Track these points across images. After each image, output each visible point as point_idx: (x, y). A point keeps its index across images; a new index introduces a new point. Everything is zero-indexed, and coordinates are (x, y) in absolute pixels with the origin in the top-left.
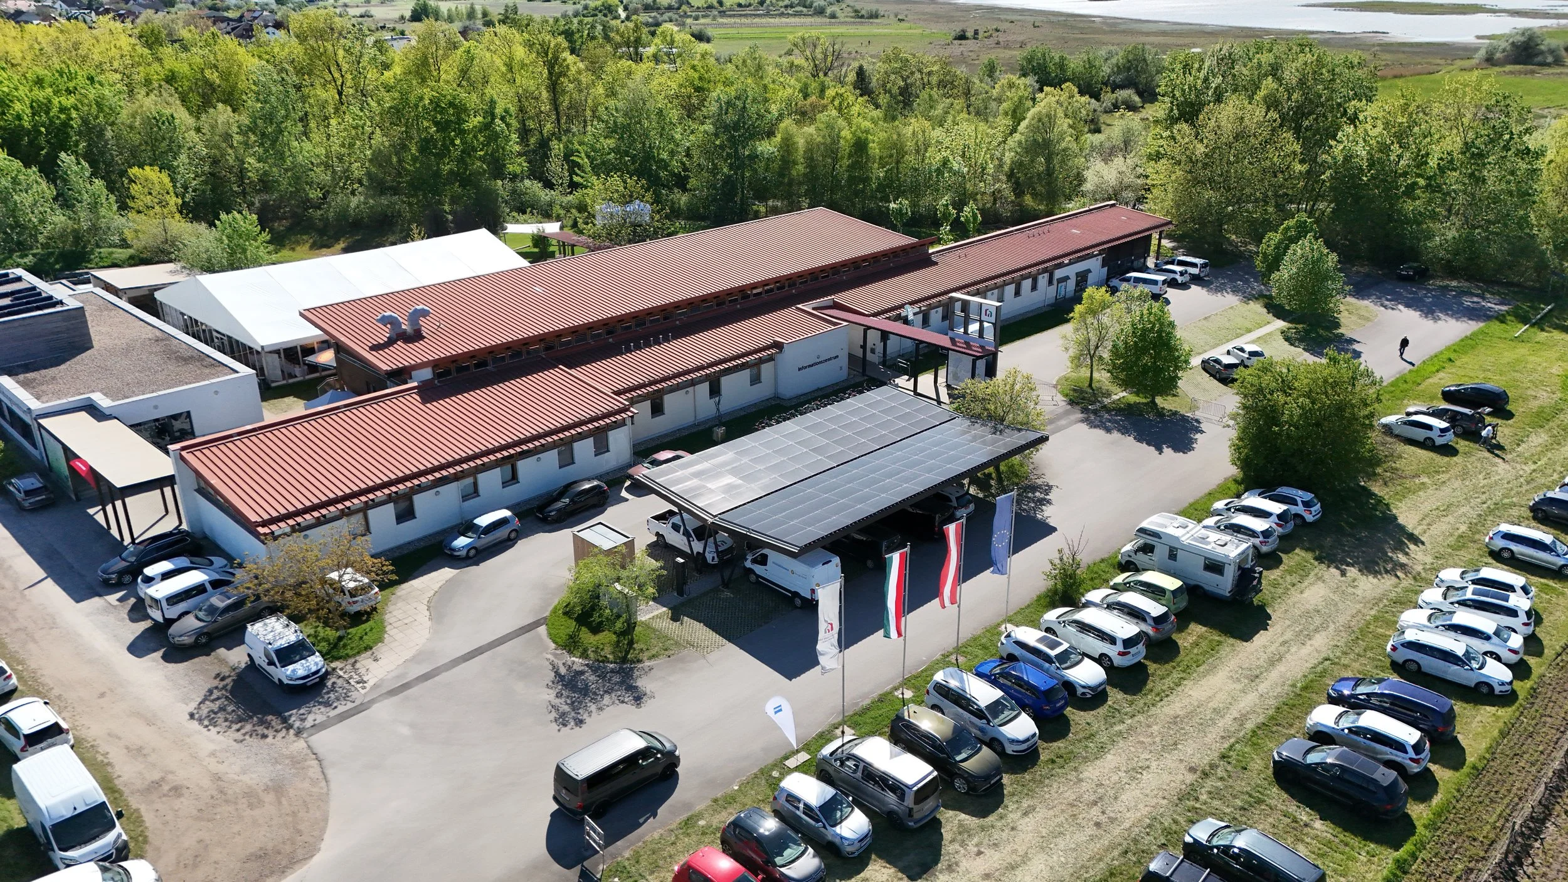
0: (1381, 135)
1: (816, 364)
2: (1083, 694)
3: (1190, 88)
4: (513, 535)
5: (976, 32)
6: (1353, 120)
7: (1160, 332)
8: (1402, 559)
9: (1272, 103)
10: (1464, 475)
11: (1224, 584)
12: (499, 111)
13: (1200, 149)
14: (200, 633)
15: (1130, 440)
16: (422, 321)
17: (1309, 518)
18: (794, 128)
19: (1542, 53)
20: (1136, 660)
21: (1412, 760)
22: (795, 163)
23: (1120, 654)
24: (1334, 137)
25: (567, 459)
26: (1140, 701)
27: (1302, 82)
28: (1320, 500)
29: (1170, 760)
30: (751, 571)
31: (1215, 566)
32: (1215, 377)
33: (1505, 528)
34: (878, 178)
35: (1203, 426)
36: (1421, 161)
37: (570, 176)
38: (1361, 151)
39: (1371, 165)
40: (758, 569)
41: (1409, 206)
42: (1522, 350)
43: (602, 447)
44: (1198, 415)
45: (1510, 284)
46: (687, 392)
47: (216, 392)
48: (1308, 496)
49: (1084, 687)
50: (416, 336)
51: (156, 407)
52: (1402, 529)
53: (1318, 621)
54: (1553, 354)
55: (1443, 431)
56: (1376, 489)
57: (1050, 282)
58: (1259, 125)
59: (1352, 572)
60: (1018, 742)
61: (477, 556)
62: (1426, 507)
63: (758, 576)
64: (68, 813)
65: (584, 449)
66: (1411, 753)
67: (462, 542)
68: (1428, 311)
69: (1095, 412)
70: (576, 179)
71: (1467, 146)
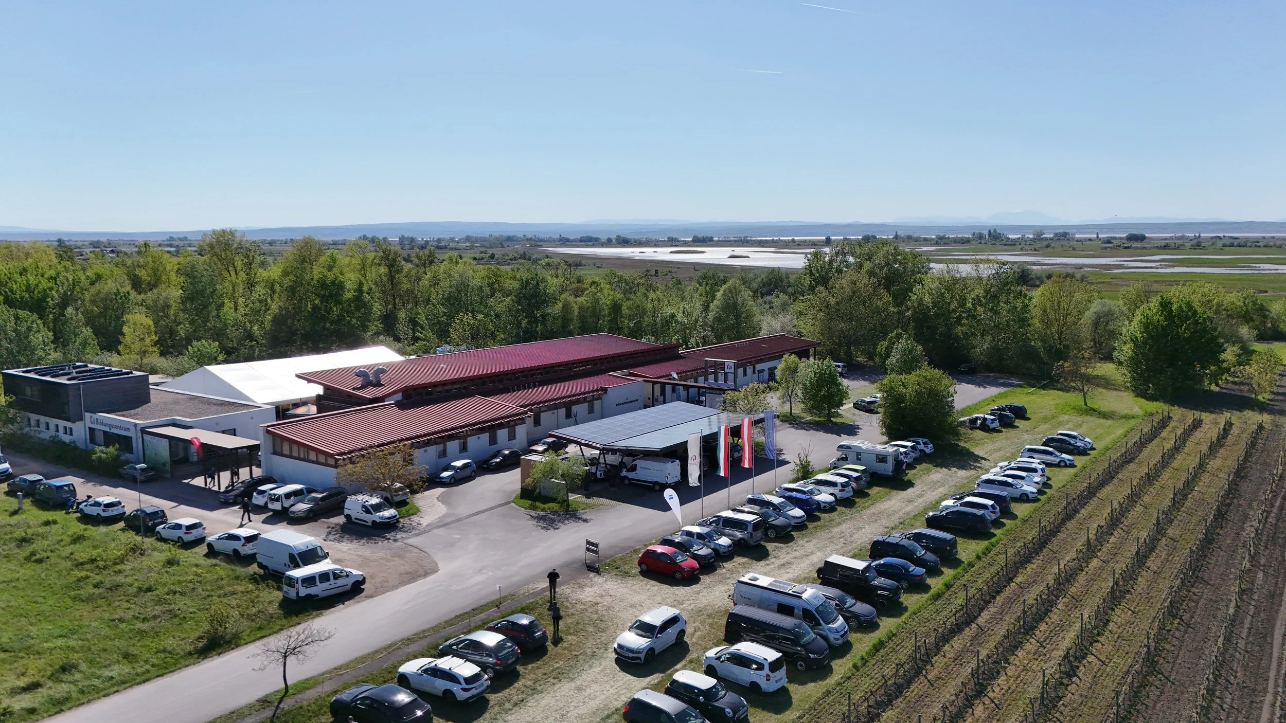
0: (937, 287)
1: (626, 403)
2: (825, 507)
3: (821, 268)
4: (473, 474)
5: (657, 272)
6: (921, 282)
7: (830, 374)
8: (978, 465)
9: (871, 274)
10: (1007, 439)
11: (888, 468)
12: (365, 288)
13: (832, 301)
14: (310, 510)
15: (821, 433)
16: (381, 375)
17: (928, 451)
18: (571, 299)
19: (1032, 279)
20: (847, 496)
21: (992, 512)
22: (571, 320)
23: (840, 491)
24: (911, 292)
25: (493, 440)
26: (854, 510)
27: (887, 264)
28: (932, 443)
29: (875, 525)
30: (626, 477)
31: (882, 458)
32: (862, 410)
33: (1028, 447)
34: (629, 327)
35: (860, 427)
36: (962, 303)
37: (414, 333)
38: (927, 299)
39: (935, 304)
40: (631, 475)
41: (959, 330)
42: (1033, 397)
43: (512, 436)
44: (856, 423)
45: (1024, 374)
46: (553, 413)
47: (252, 418)
48: (925, 440)
49: (824, 503)
50: (378, 384)
51: (217, 424)
52: (978, 456)
53: (939, 484)
54: (1051, 398)
55: (992, 420)
56: (962, 444)
57: (754, 372)
58: (866, 286)
59: (954, 469)
60: (797, 518)
61: (456, 481)
62: (989, 449)
63: (630, 479)
64: (305, 549)
65: (502, 434)
66: (991, 509)
67: (445, 474)
68: (979, 385)
69: (797, 424)
70: (418, 334)
71: (987, 292)
